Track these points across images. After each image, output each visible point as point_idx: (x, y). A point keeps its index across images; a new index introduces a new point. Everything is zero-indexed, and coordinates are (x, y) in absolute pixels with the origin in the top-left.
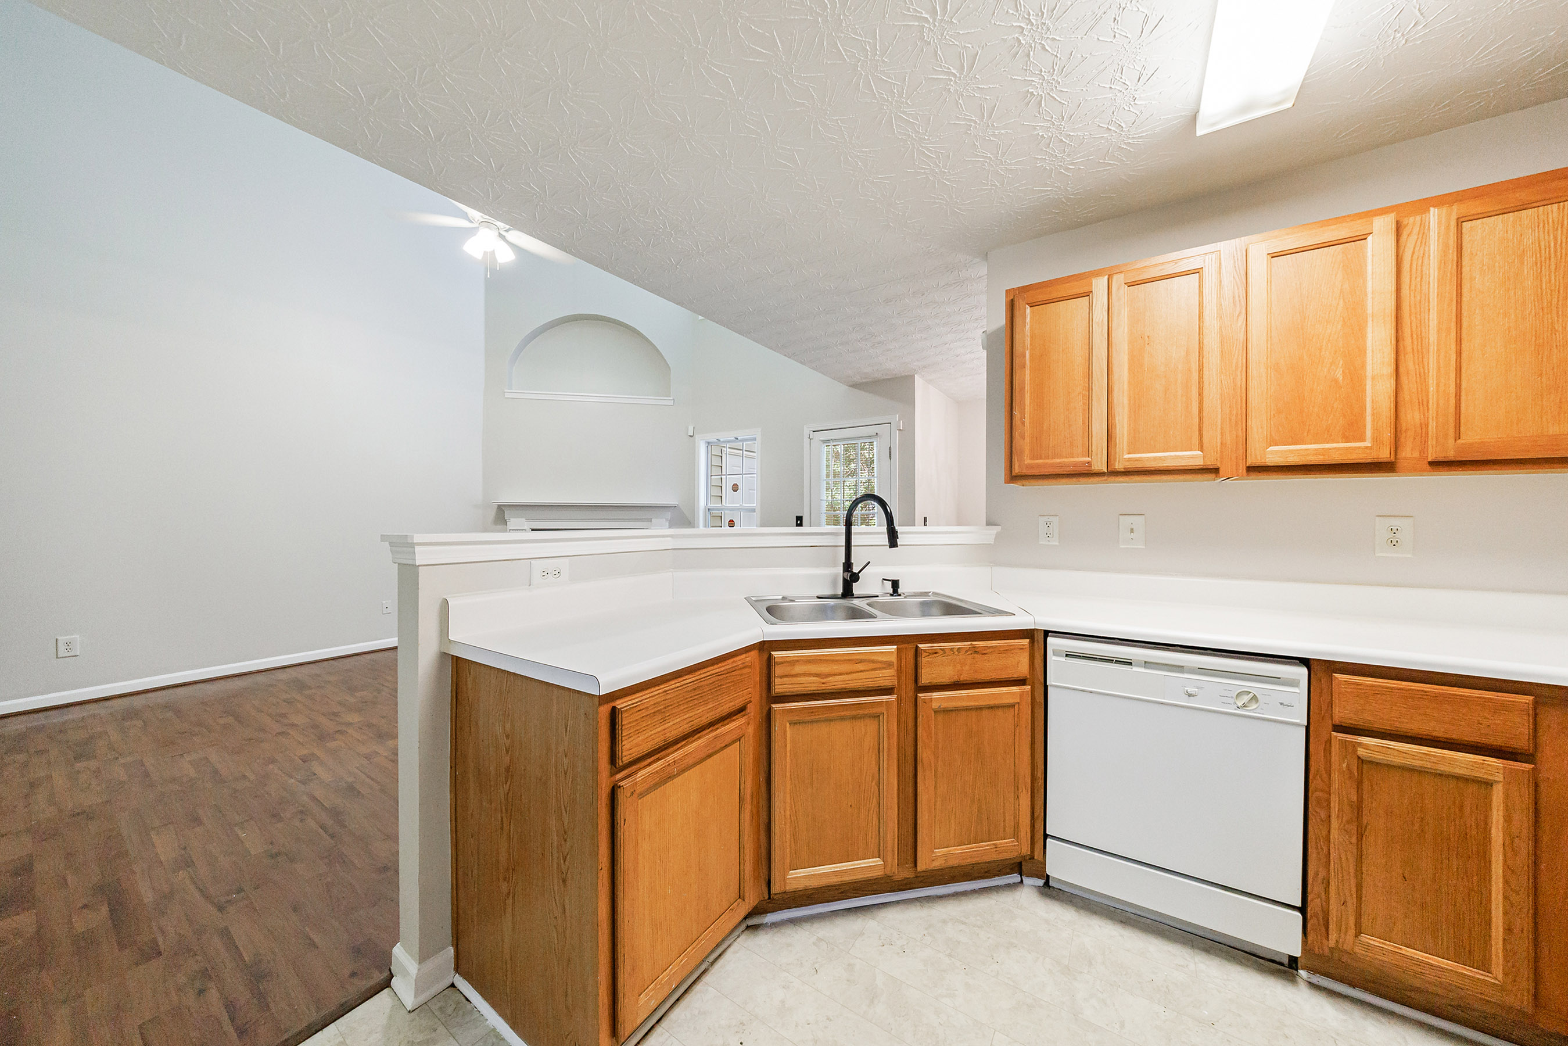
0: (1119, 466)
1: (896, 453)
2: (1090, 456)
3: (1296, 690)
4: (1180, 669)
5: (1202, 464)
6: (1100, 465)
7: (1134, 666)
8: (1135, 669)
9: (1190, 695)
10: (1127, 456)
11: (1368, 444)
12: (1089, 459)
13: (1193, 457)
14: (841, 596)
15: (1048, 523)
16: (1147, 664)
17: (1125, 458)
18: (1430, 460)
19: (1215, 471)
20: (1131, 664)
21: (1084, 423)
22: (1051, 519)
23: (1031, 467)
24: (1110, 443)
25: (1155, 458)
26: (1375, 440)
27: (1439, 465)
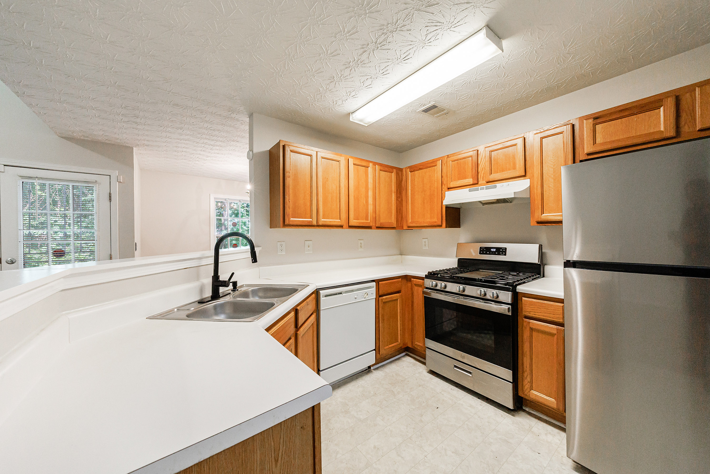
0: (320, 223)
1: (116, 197)
2: (312, 218)
3: (373, 289)
4: (352, 291)
5: (340, 224)
6: (315, 223)
7: (343, 294)
8: (344, 295)
9: (356, 298)
10: (322, 220)
11: (369, 221)
12: (311, 220)
13: (337, 221)
14: (210, 299)
15: (281, 245)
16: (347, 292)
17: (323, 221)
18: (377, 226)
19: (341, 226)
20: (341, 293)
21: (309, 206)
22: (282, 243)
23: (293, 221)
24: (318, 214)
25: (330, 222)
26: (370, 221)
27: (378, 228)
